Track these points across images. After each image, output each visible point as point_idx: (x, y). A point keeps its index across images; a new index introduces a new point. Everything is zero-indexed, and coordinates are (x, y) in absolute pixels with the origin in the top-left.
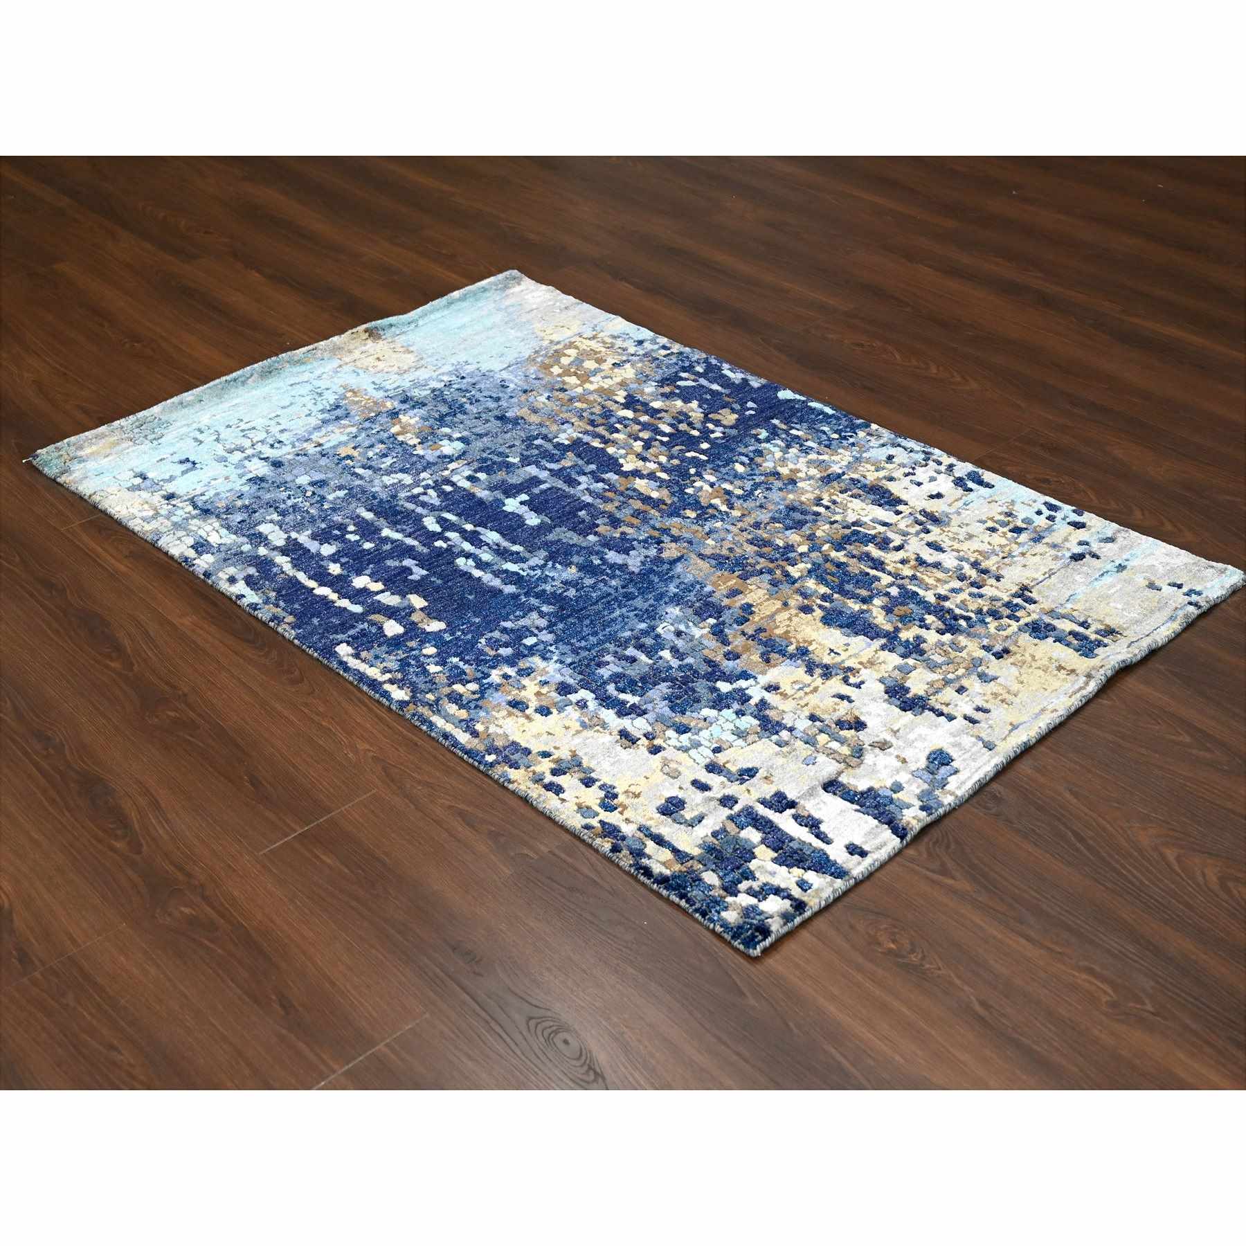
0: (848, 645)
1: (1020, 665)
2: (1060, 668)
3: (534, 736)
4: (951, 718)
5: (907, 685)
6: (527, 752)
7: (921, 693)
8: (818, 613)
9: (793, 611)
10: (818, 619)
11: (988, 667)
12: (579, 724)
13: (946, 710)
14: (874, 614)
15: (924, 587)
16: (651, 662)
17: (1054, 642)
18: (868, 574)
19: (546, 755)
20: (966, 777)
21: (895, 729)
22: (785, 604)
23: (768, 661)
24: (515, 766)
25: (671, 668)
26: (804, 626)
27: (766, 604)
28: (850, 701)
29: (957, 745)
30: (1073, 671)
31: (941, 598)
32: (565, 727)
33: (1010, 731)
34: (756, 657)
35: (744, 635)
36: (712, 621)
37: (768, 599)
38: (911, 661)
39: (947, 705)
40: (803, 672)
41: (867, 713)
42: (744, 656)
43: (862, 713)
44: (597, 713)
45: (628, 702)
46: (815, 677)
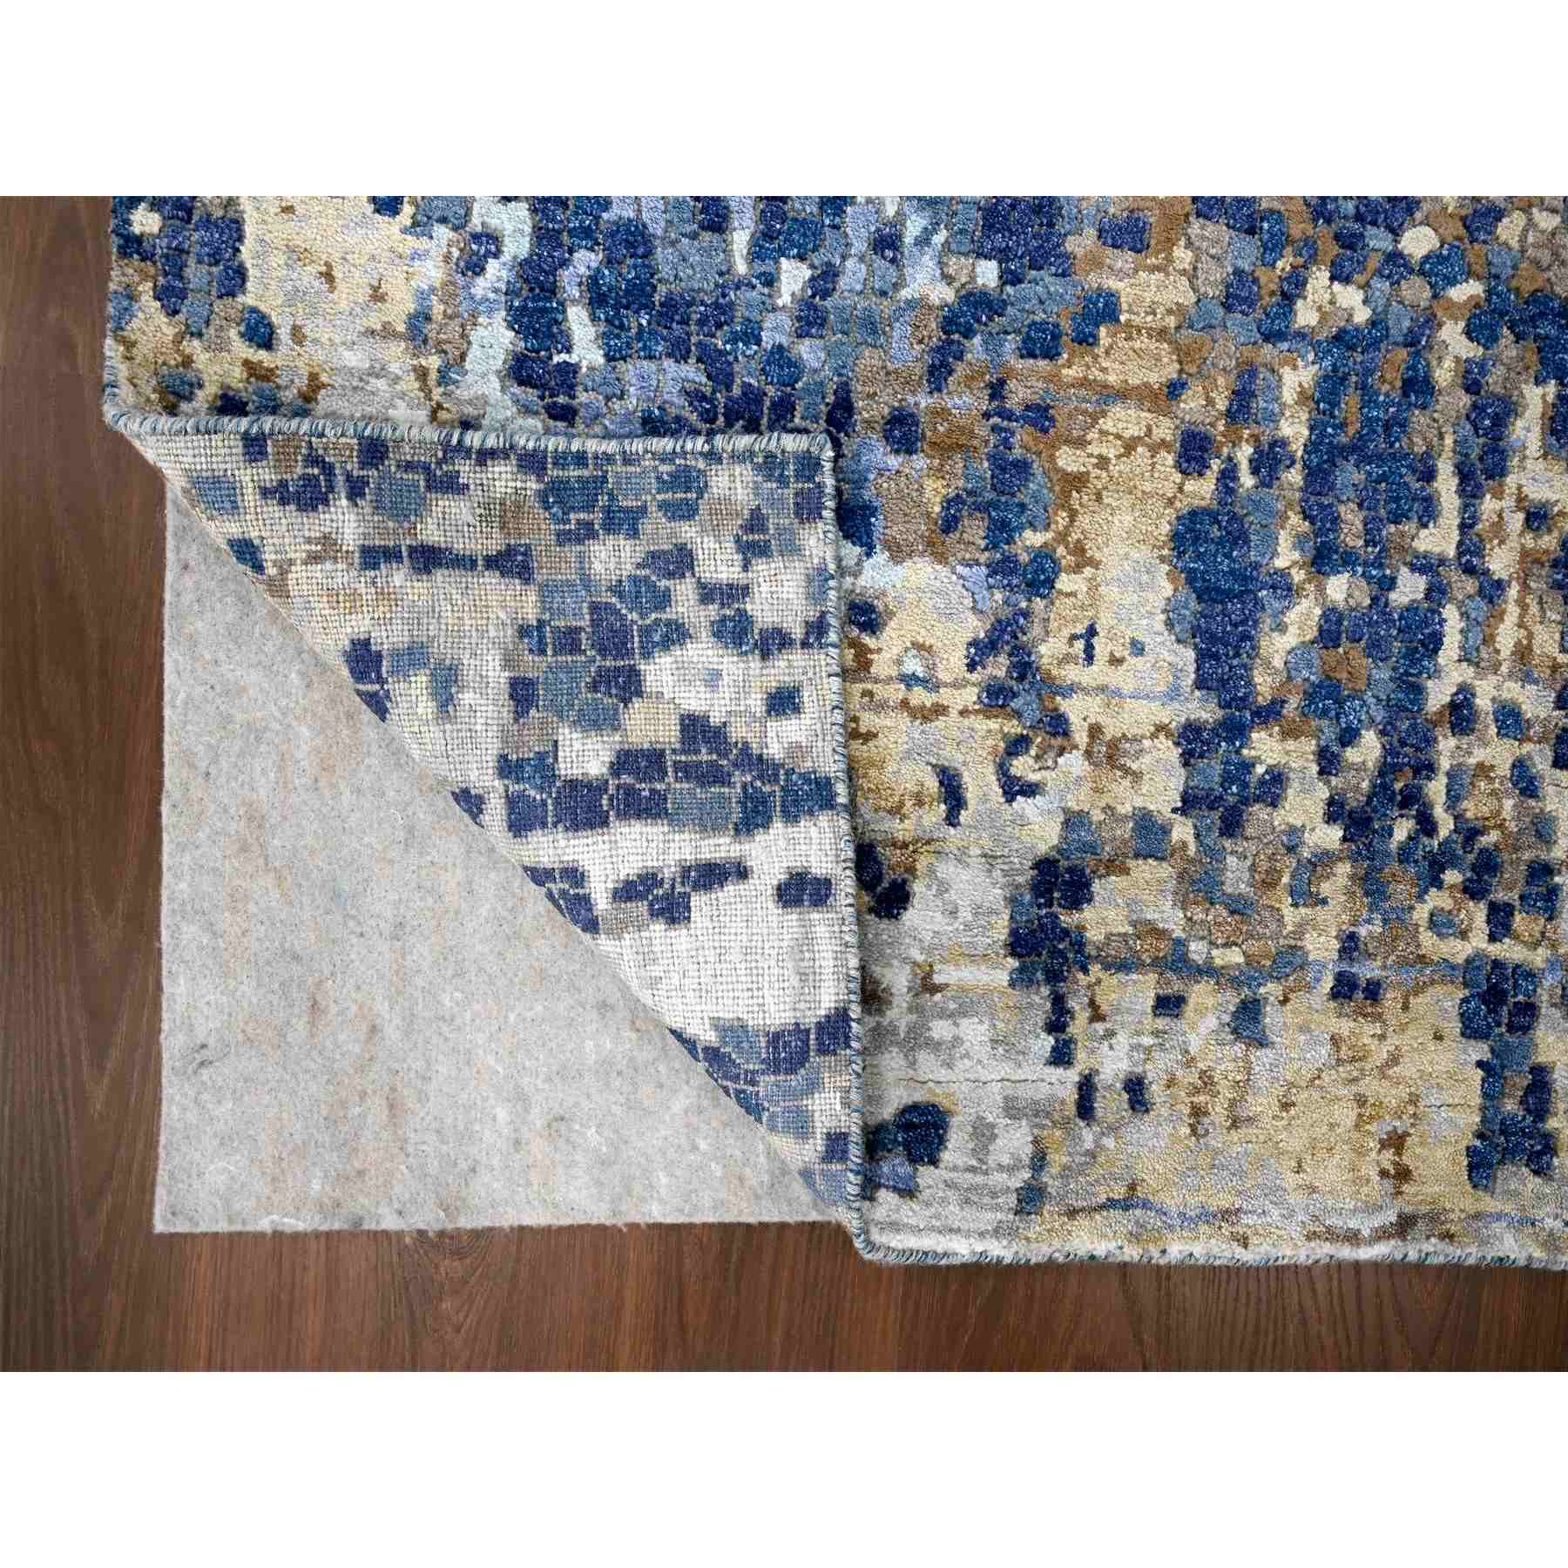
0: (1138, 648)
1: (1345, 1053)
2: (1396, 1142)
3: (291, 249)
4: (1061, 1056)
5: (1096, 886)
6: (236, 279)
7: (1094, 935)
8: (1203, 489)
9: (1165, 430)
10: (1183, 505)
11: (1285, 1001)
12: (411, 307)
13: (1078, 1027)
14: (1292, 616)
15: (1475, 638)
16: (741, 268)
17: (1480, 1064)
18: (1429, 475)
19: (260, 332)
20: (913, 1222)
21: (938, 979)
22: (1175, 389)
23: (949, 524)
24: (171, 297)
25: (752, 335)
26: (1127, 501)
27: (1142, 342)
28: (952, 819)
29: (983, 1134)
30: (1403, 1174)
31: (1461, 714)
32: (376, 289)
33: (1111, 1204)
34: (935, 493)
35: (992, 397)
36: (988, 273)
37: (1162, 334)
38: (1182, 831)
39: (1097, 1016)
40: (968, 637)
41: (941, 883)
42: (920, 462)
43: (932, 871)
44: (474, 316)
45: (568, 350)
46: (975, 677)
